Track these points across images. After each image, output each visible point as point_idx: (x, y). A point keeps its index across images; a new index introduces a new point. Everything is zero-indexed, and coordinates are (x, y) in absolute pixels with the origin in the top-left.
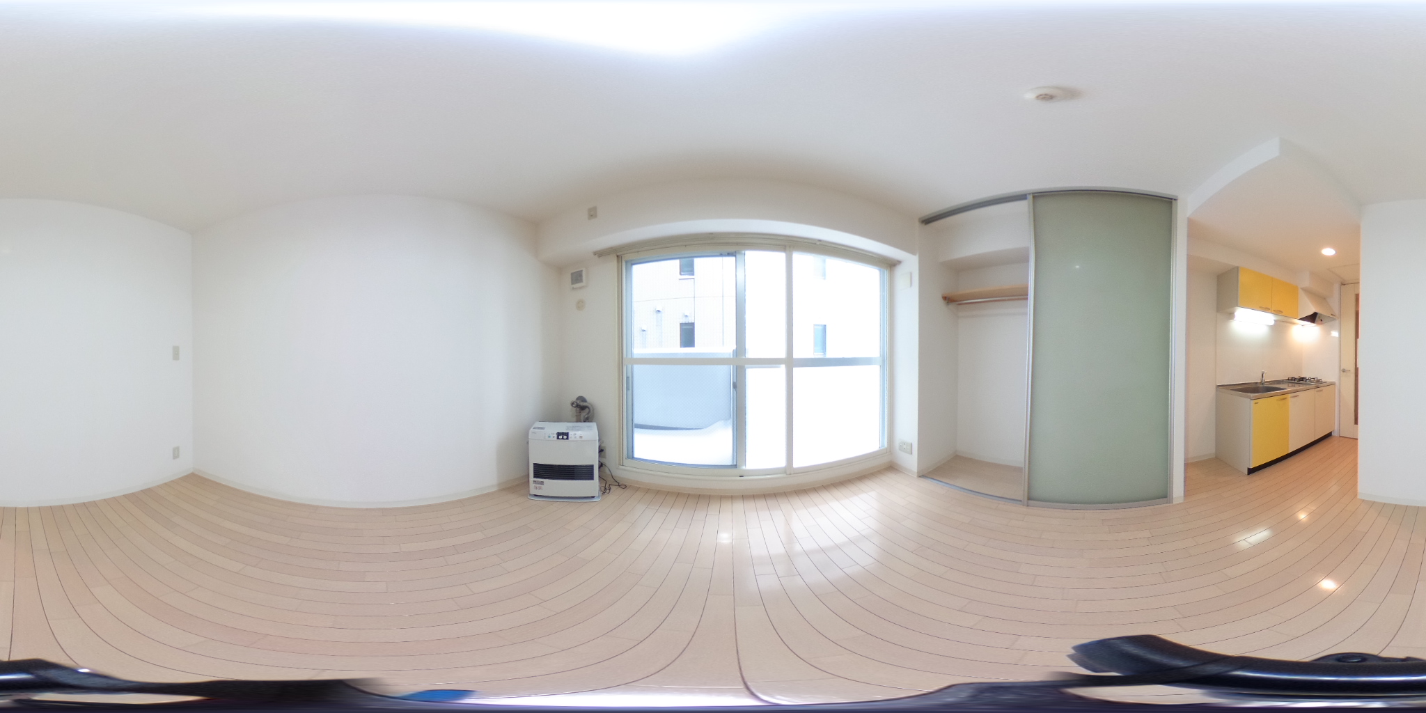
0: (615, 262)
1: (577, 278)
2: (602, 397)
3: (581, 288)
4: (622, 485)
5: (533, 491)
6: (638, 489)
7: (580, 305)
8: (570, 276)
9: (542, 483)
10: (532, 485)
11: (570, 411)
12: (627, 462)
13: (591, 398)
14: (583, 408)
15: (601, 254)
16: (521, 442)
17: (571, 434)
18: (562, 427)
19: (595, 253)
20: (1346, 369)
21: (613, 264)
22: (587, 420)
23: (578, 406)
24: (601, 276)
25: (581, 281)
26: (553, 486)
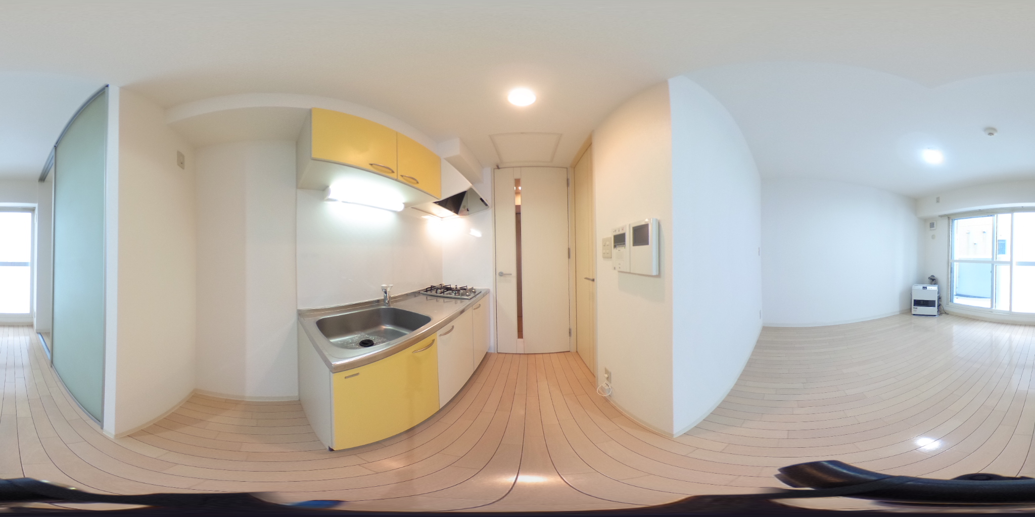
0: (947, 220)
1: (932, 225)
2: (941, 276)
3: (934, 230)
4: (946, 313)
5: (913, 313)
6: (953, 315)
7: (933, 237)
8: (929, 224)
9: (917, 308)
10: (913, 309)
11: (928, 280)
12: (950, 303)
13: (937, 276)
14: (933, 280)
15: (941, 216)
16: (910, 292)
17: (928, 287)
18: (925, 286)
19: (939, 216)
20: (505, 272)
21: (946, 221)
22: (935, 284)
23: (931, 279)
24: (942, 225)
25: (934, 227)
26: (921, 310)
